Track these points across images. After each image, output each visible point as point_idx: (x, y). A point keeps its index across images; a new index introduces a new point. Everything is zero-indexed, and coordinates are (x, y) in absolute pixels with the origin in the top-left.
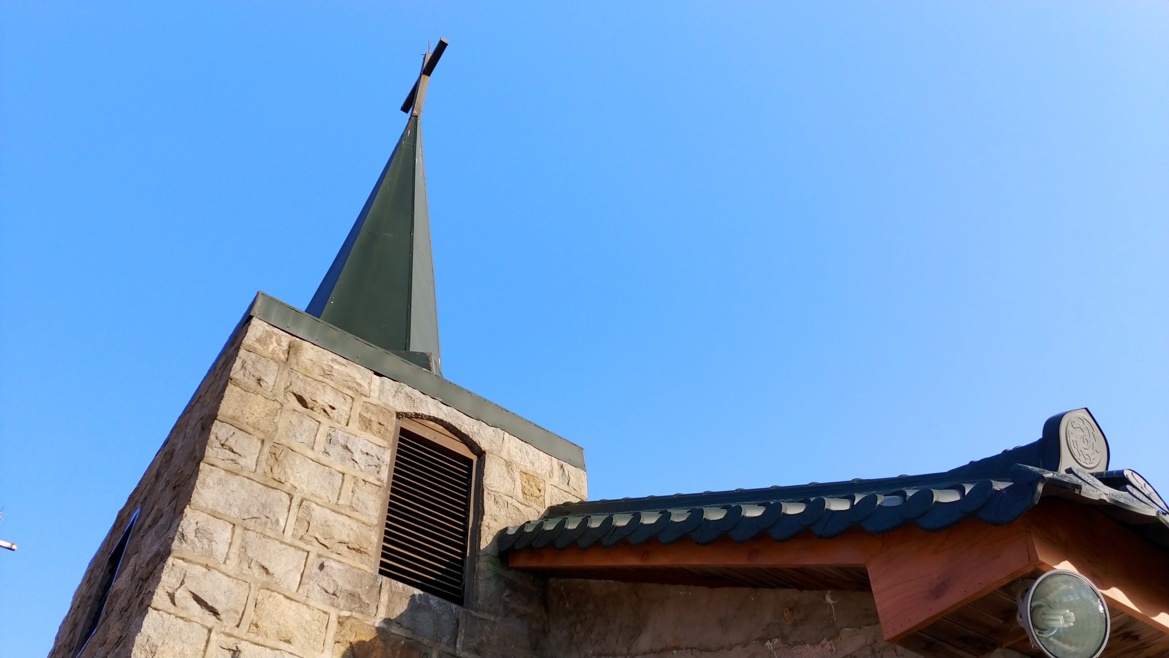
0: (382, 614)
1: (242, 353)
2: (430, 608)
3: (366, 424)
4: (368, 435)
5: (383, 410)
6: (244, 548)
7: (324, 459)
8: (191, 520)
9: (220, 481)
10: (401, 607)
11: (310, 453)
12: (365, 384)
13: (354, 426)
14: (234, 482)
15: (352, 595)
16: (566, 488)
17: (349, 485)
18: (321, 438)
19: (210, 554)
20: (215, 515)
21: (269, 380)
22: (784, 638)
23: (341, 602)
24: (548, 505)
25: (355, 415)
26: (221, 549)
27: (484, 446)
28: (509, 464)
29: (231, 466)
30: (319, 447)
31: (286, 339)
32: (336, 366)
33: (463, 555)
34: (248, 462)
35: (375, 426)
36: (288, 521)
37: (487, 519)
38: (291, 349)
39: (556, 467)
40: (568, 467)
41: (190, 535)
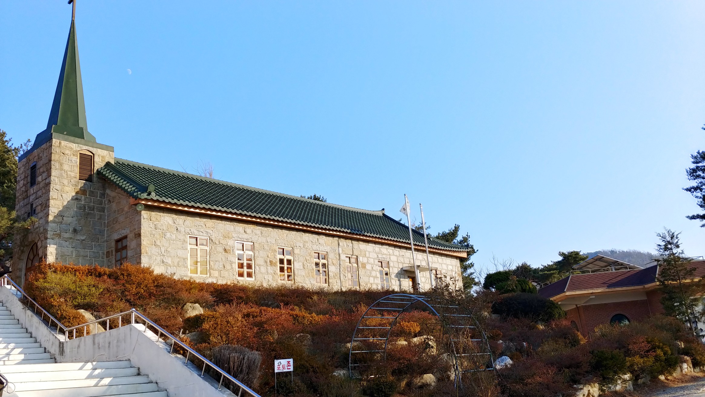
0: (80, 186)
1: (53, 147)
2: (87, 184)
3: (74, 155)
4: (74, 157)
5: (76, 151)
6: (60, 181)
7: (68, 163)
8: (52, 178)
9: (54, 171)
10: (83, 185)
11: (66, 163)
12: (72, 147)
13: (72, 156)
14: (56, 171)
15: (75, 185)
16: (110, 157)
17: (72, 167)
18: (67, 160)
19: (56, 183)
20: (55, 176)
21: (58, 151)
23: (74, 186)
24: (106, 162)
25: (72, 154)
26: (57, 182)
27: (94, 153)
28: (99, 156)
29: (55, 168)
31: (58, 141)
32: (68, 145)
33: (91, 173)
34: (58, 167)
35: (75, 155)
36: (65, 175)
37: (95, 167)
38: (60, 143)
39: (108, 153)
40: (111, 153)
41: (53, 180)
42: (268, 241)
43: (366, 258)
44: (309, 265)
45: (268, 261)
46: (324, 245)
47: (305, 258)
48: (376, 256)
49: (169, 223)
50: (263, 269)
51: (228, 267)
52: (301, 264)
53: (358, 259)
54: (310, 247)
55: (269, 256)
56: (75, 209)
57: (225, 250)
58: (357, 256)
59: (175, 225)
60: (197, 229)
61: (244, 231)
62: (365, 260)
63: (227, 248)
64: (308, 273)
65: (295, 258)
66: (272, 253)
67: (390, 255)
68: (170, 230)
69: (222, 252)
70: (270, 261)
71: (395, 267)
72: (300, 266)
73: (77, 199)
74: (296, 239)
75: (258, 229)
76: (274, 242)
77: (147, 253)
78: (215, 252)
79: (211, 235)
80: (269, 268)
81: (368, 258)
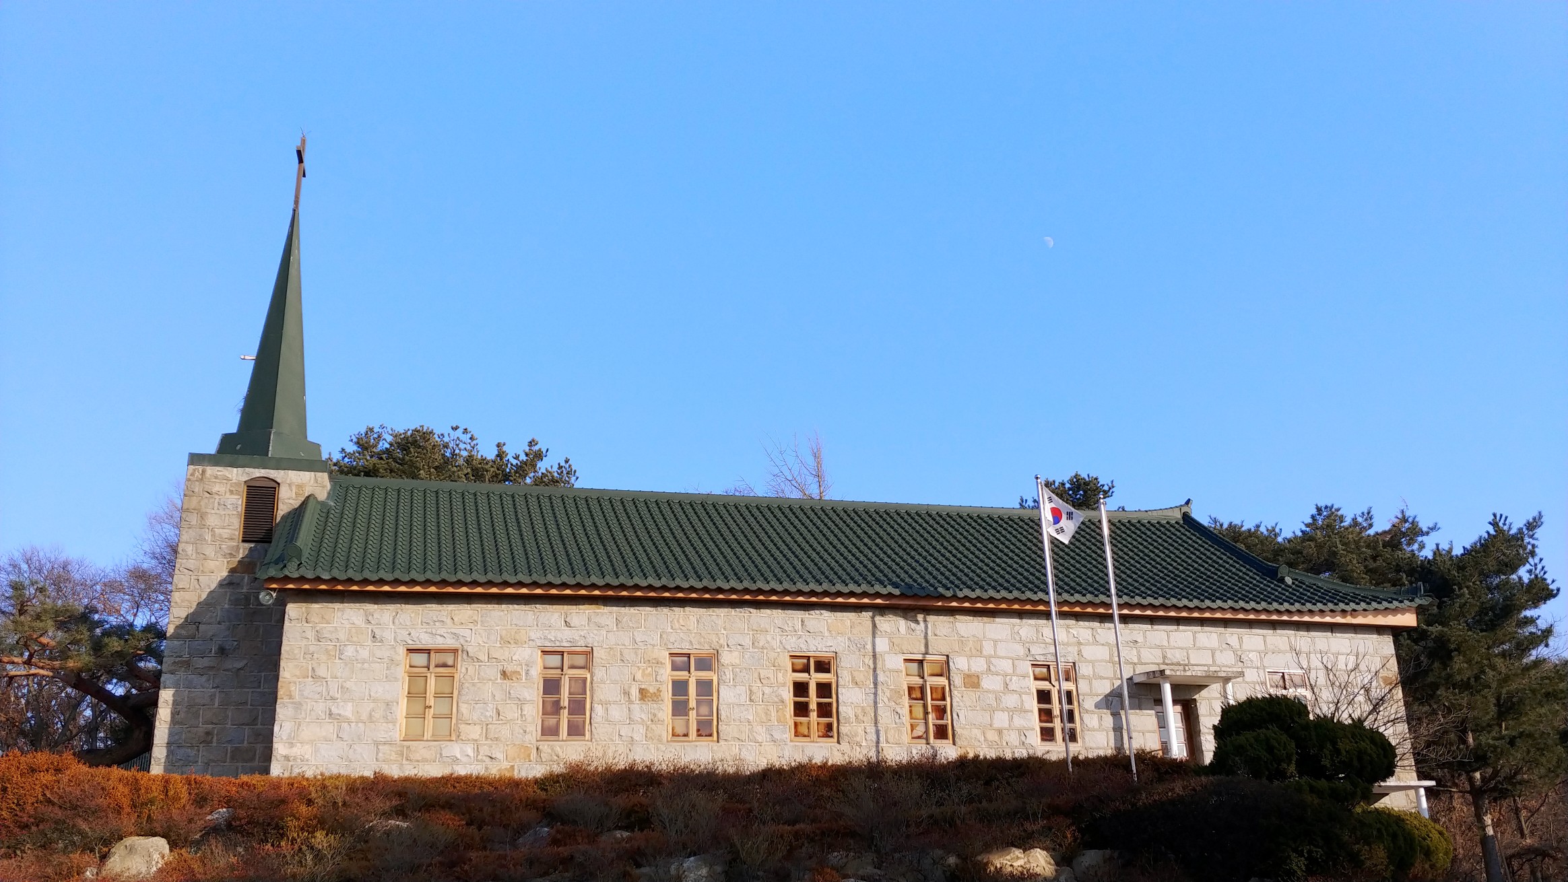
0: (241, 556)
1: (188, 482)
3: (231, 492)
4: (233, 496)
5: (238, 484)
6: (197, 550)
8: (180, 547)
9: (186, 533)
11: (213, 512)
12: (230, 476)
13: (228, 494)
14: (190, 530)
15: (231, 554)
16: (316, 485)
17: (227, 518)
18: (216, 505)
19: (187, 555)
20: (187, 543)
21: (196, 490)
23: (228, 556)
24: (306, 495)
25: (228, 490)
26: (190, 553)
27: (279, 481)
28: (290, 485)
29: (188, 526)
30: (216, 508)
31: (201, 469)
32: (219, 473)
33: (271, 525)
34: (194, 522)
35: (235, 492)
36: (208, 537)
37: (279, 510)
38: (204, 472)
39: (313, 476)
41: (181, 552)
42: (638, 640)
43: (982, 661)
44: (767, 690)
45: (634, 692)
46: (826, 634)
47: (756, 675)
48: (1021, 651)
49: (353, 624)
50: (616, 713)
51: (511, 712)
52: (742, 690)
53: (951, 664)
54: (775, 644)
55: (639, 676)
56: (226, 606)
57: (504, 674)
58: (948, 656)
59: (370, 627)
60: (429, 630)
61: (563, 623)
62: (978, 665)
63: (509, 668)
64: (766, 713)
65: (724, 678)
66: (650, 669)
67: (1080, 643)
68: (355, 639)
69: (497, 679)
70: (642, 691)
71: (1102, 678)
72: (740, 695)
73: (231, 583)
74: (728, 626)
75: (607, 615)
76: (656, 639)
77: (290, 697)
78: (476, 681)
79: (467, 641)
80: (636, 707)
81: (988, 659)
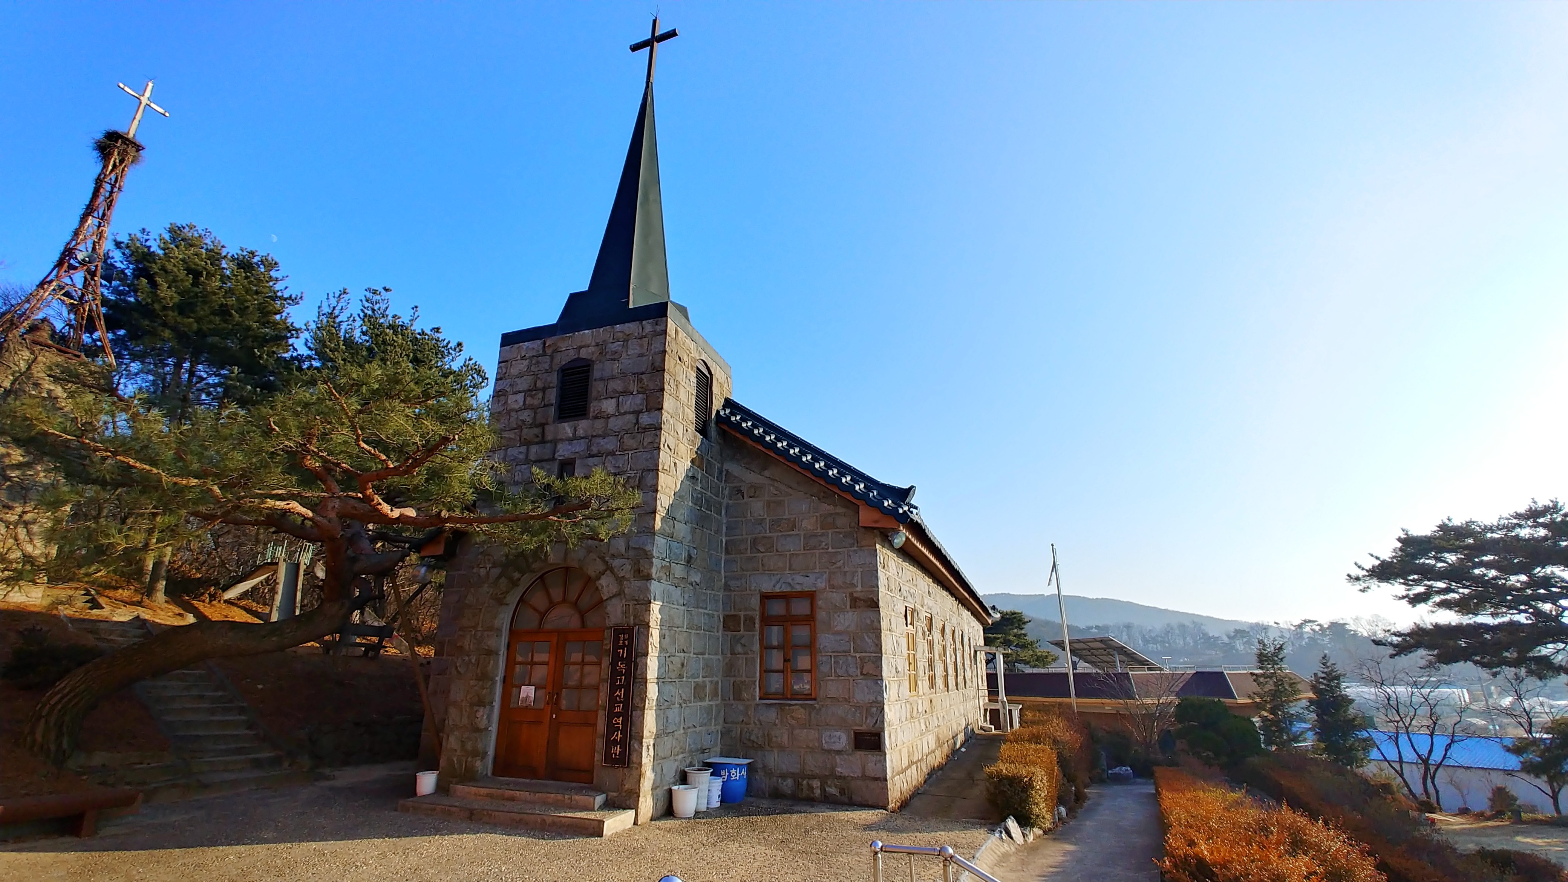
0: (696, 446)
1: (667, 337)
2: (704, 444)
5: (693, 361)
7: (685, 385)
8: (664, 414)
9: (667, 398)
10: (699, 444)
12: (691, 348)
14: (670, 398)
16: (728, 387)
17: (690, 396)
18: (684, 376)
19: (668, 428)
20: (667, 412)
21: (673, 350)
22: (819, 499)
24: (725, 397)
29: (669, 392)
30: (684, 380)
31: (675, 326)
32: (685, 340)
33: (706, 418)
34: (671, 389)
35: (692, 369)
36: (680, 413)
37: (713, 406)
38: (676, 332)
39: (726, 379)
41: (665, 422)
45: (939, 653)
49: (894, 575)
50: (938, 669)
55: (939, 641)
56: (690, 504)
57: (923, 633)
59: (898, 580)
60: (908, 588)
61: (928, 592)
63: (924, 629)
65: (947, 643)
66: (940, 634)
68: (896, 592)
69: (922, 639)
73: (693, 477)
77: (886, 651)
78: (919, 639)
79: (915, 602)
